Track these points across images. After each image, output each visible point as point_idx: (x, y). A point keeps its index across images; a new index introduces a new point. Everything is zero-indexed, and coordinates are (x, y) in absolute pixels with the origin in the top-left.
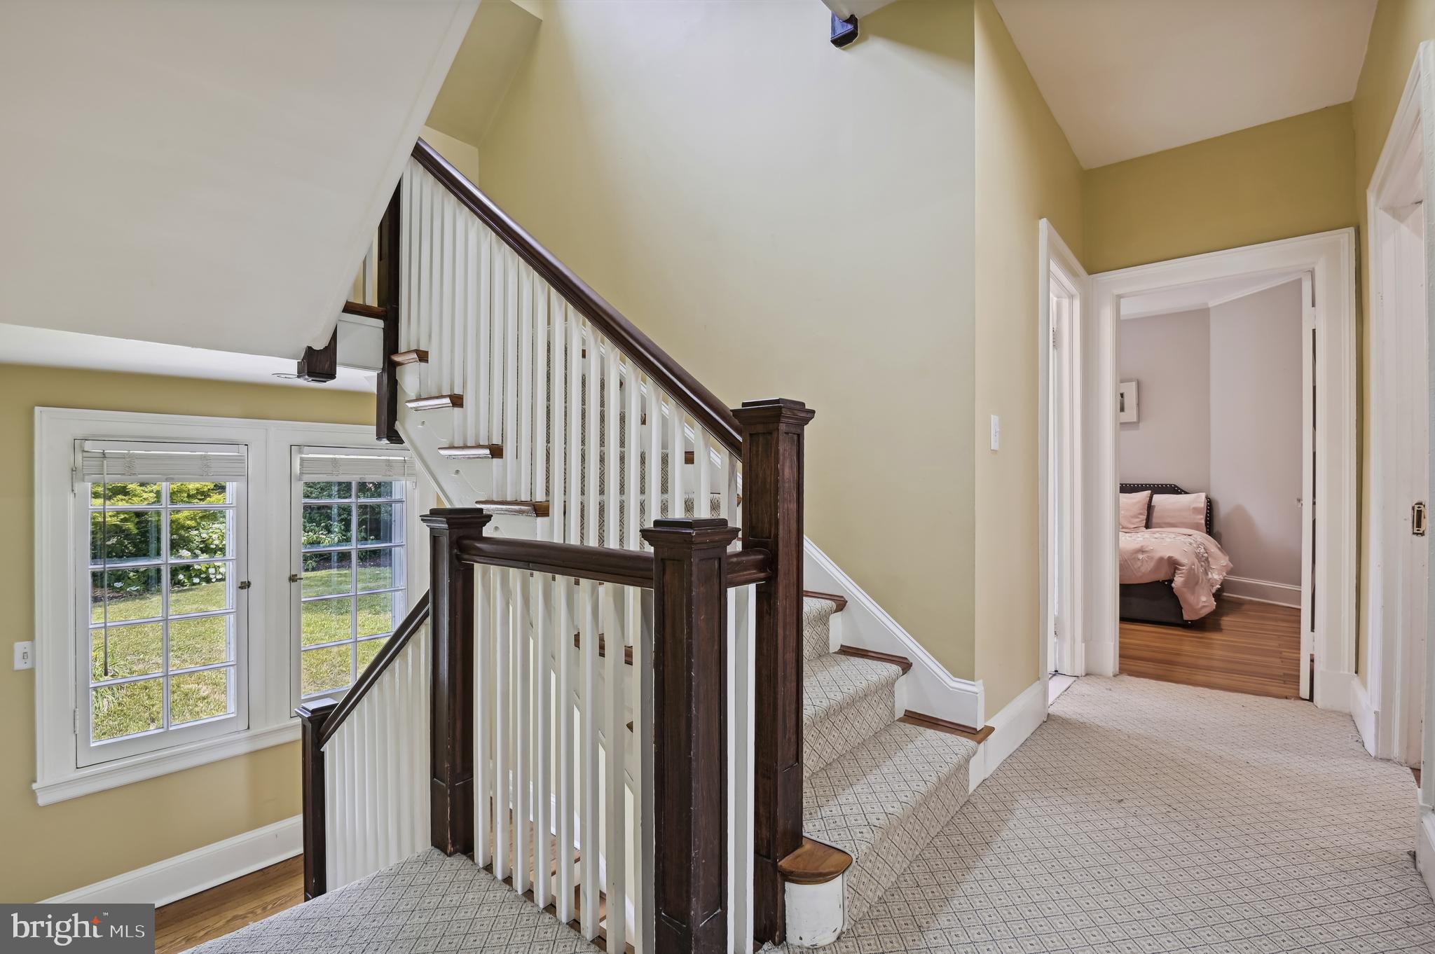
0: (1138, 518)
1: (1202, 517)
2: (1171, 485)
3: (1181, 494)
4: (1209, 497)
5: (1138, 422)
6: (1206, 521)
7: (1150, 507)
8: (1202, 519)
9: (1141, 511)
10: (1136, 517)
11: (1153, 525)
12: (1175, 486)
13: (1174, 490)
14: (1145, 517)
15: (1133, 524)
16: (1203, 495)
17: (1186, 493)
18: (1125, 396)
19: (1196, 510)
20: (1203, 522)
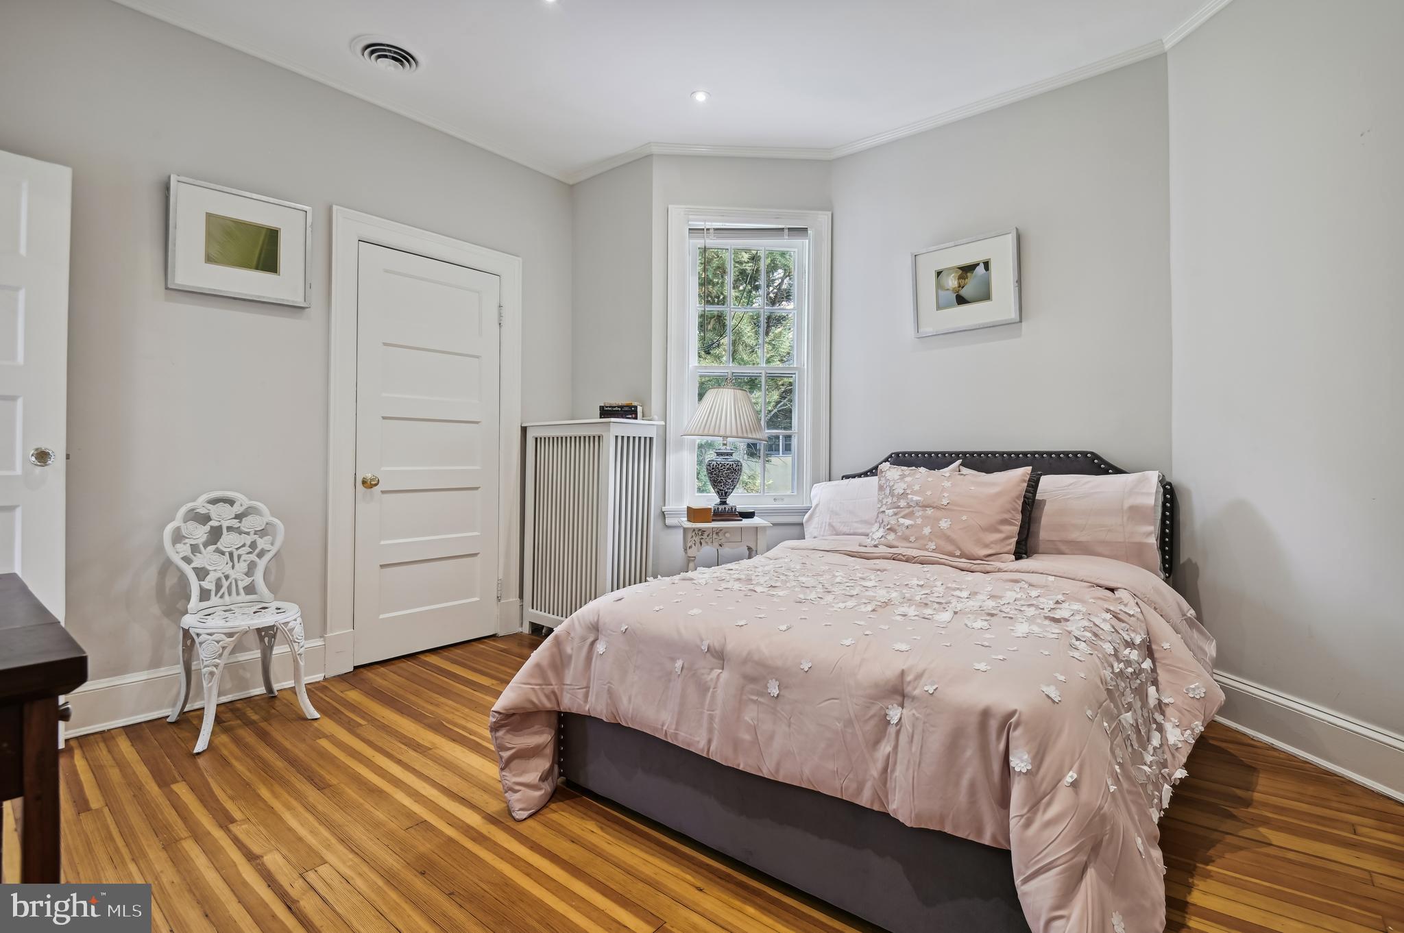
0: (1000, 531)
1: (1151, 528)
2: (1084, 454)
3: (1106, 472)
4: (1168, 480)
5: (1021, 321)
6: (1163, 535)
7: (1030, 505)
8: (1149, 534)
9: (1007, 516)
10: (993, 529)
11: (1042, 547)
12: (1095, 456)
13: (1093, 464)
14: (1016, 529)
15: (986, 546)
16: (1153, 477)
17: (1118, 471)
18: (992, 266)
19: (1136, 513)
20: (1153, 541)
